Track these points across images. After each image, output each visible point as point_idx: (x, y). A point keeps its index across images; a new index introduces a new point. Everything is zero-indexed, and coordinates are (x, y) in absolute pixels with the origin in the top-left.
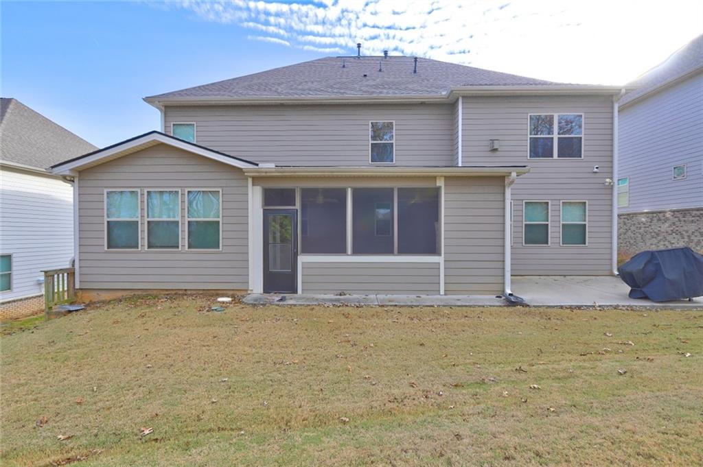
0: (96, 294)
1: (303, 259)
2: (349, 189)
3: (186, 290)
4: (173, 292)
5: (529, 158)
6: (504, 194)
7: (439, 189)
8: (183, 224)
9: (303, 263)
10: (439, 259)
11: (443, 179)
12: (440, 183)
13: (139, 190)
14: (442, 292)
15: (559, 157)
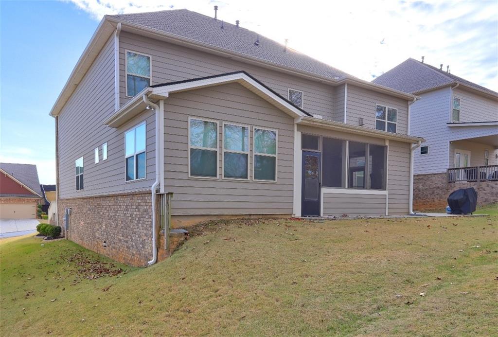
0: (176, 221)
1: (324, 190)
2: (347, 142)
3: (250, 215)
4: (241, 218)
6: (410, 154)
7: (386, 147)
8: (251, 157)
9: (324, 193)
10: (386, 193)
11: (388, 141)
12: (387, 144)
13: (218, 122)
14: (387, 214)
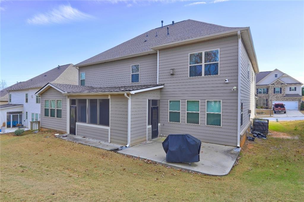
1: (77, 123)
2: (87, 100)
5: (189, 77)
6: (128, 102)
7: (109, 100)
8: (56, 110)
9: (77, 125)
10: (108, 128)
11: (110, 96)
13: (49, 100)
14: (109, 142)
15: (205, 75)
